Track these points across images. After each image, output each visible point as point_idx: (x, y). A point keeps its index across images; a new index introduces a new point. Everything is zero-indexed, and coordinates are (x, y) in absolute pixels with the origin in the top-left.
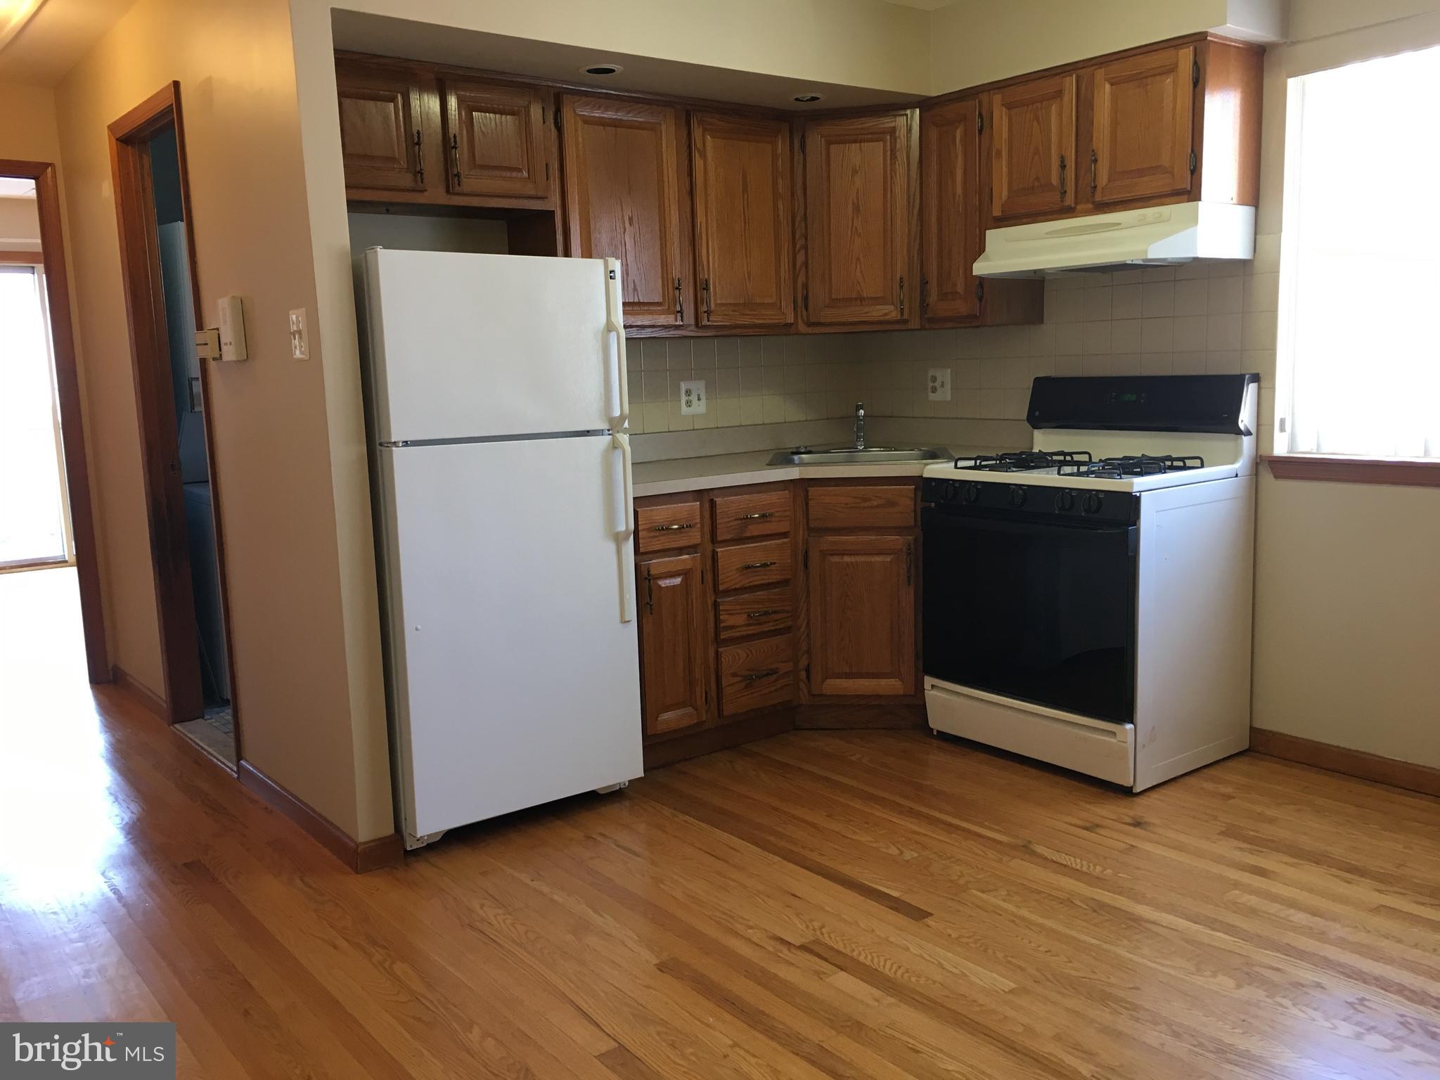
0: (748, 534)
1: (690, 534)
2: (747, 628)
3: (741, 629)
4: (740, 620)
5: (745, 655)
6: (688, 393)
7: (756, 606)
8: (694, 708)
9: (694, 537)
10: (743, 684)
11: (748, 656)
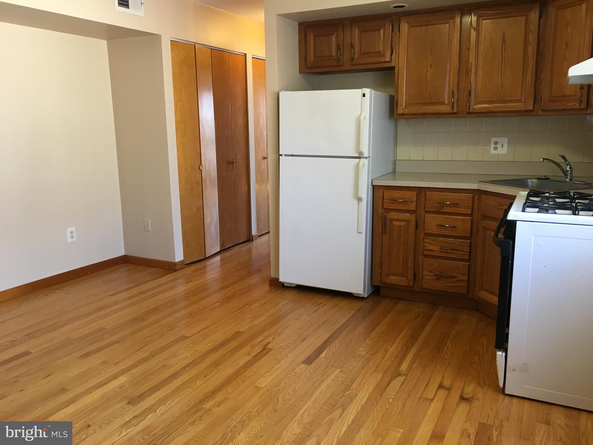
0: (444, 211)
1: (410, 205)
2: (439, 253)
3: (436, 252)
4: (436, 248)
5: (438, 265)
6: (496, 143)
7: (447, 245)
8: (407, 278)
9: (413, 207)
10: (435, 277)
11: (439, 266)
